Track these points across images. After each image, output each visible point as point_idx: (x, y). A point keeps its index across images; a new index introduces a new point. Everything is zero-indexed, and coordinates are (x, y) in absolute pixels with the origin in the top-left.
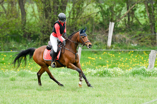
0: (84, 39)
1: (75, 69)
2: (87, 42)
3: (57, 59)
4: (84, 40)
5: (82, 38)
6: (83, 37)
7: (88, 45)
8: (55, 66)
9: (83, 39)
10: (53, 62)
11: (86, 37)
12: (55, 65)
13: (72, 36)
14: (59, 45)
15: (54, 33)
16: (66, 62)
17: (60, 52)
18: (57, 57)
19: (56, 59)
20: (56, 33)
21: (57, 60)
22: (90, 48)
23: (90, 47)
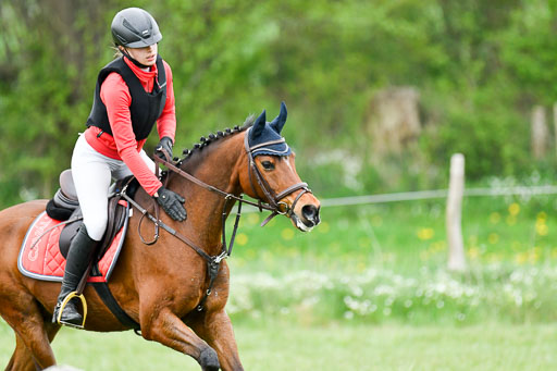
0: (275, 177)
1: (186, 347)
2: (290, 194)
3: (99, 279)
4: (272, 183)
5: (261, 168)
6: (268, 166)
7: (298, 209)
8: (76, 315)
9: (267, 176)
10: (72, 295)
11: (287, 162)
12: (81, 312)
13: (205, 152)
14: (122, 198)
15: (98, 131)
16: (142, 300)
17: (121, 236)
18: (101, 263)
19: (91, 274)
20: (110, 133)
21: (98, 286)
22: (309, 224)
23: (310, 218)
